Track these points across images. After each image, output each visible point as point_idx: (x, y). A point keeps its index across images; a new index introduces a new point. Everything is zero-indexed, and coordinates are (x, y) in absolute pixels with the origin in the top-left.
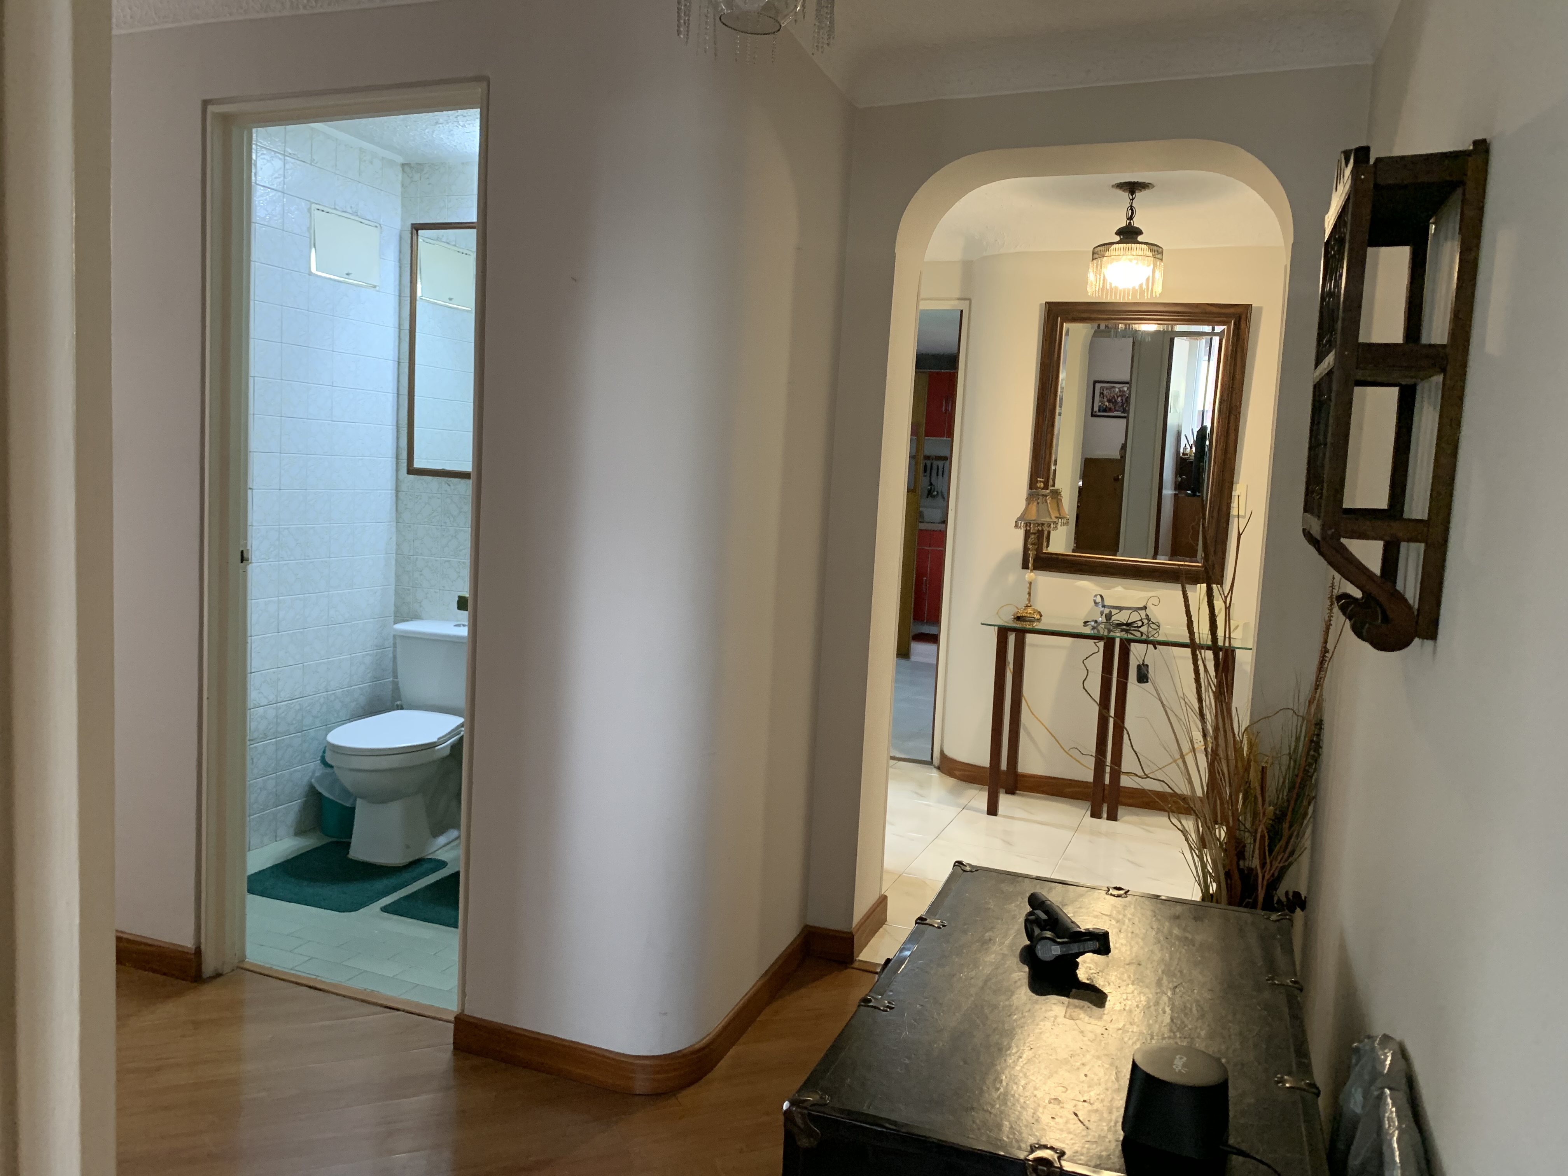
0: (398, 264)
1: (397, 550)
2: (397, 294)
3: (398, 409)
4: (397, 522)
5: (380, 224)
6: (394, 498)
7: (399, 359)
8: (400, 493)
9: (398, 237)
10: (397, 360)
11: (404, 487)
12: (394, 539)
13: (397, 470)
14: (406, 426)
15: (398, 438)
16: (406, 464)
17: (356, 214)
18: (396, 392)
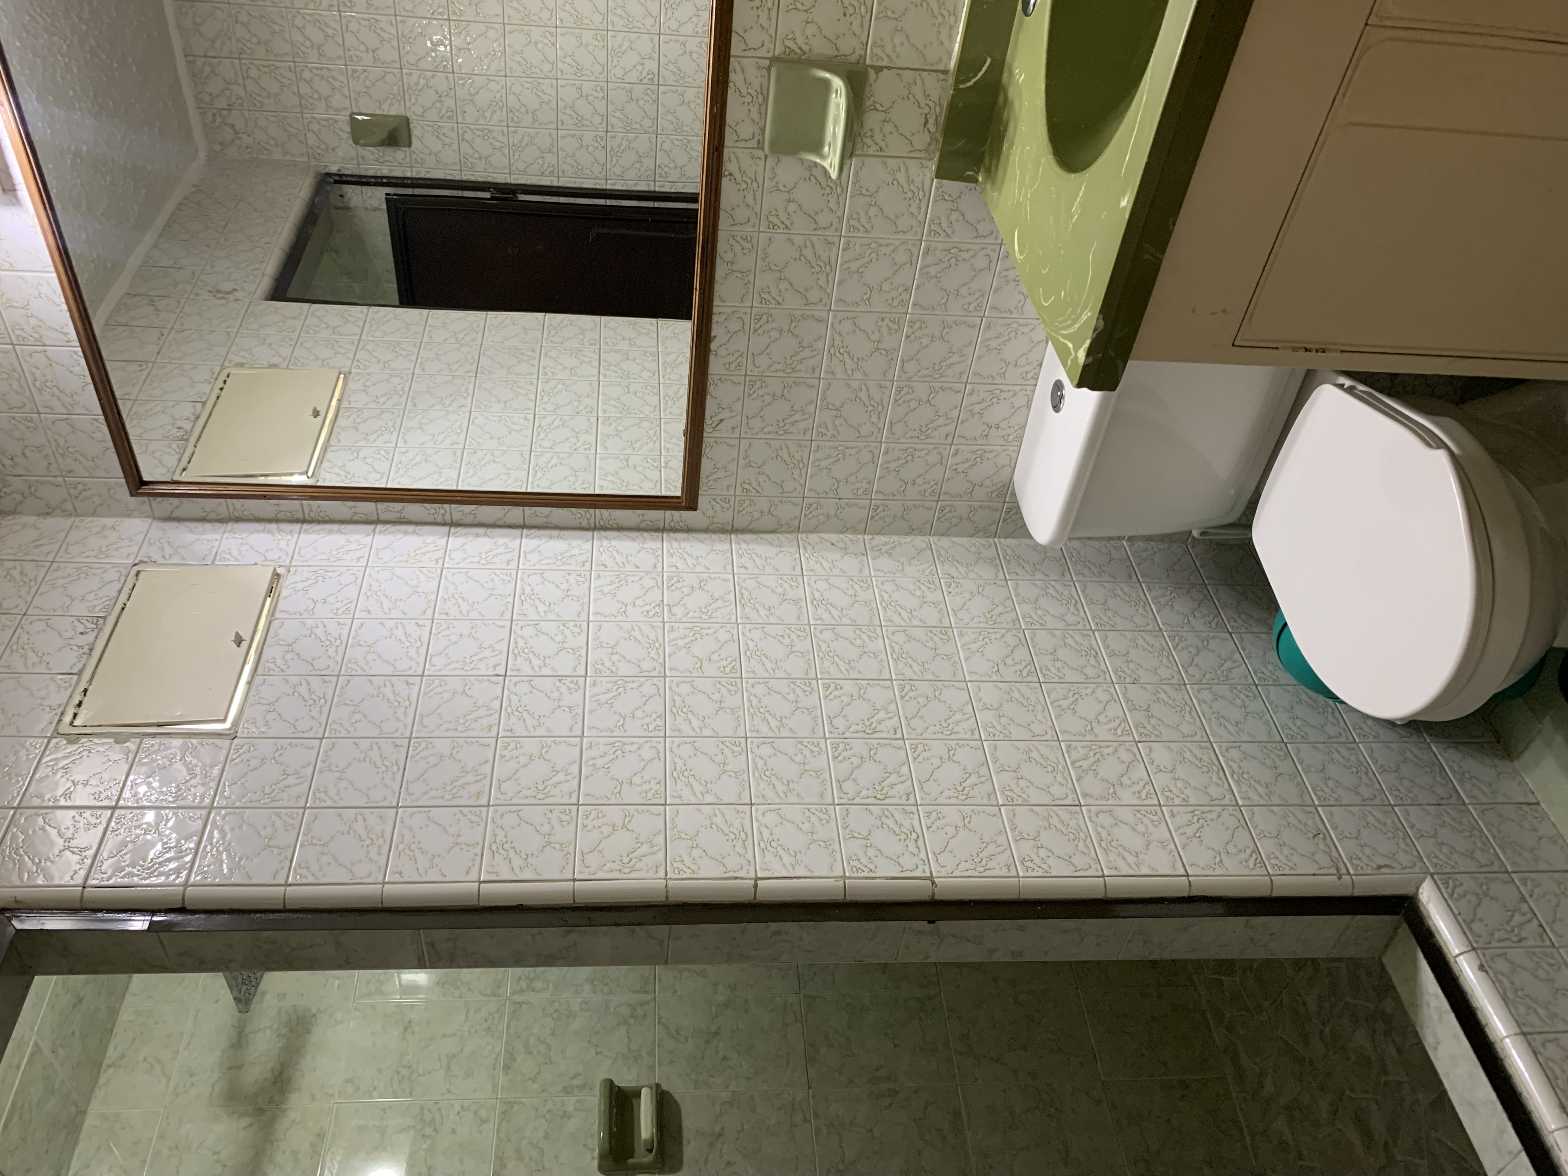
0: (230, 526)
1: (855, 531)
2: (297, 526)
3: (556, 528)
4: (798, 530)
5: (135, 565)
6: (748, 537)
7: (444, 524)
8: (736, 525)
9: (168, 525)
10: (446, 529)
11: (724, 517)
12: (833, 537)
13: (689, 530)
14: (592, 511)
15: (620, 529)
16: (675, 513)
17: (101, 621)
18: (518, 532)
